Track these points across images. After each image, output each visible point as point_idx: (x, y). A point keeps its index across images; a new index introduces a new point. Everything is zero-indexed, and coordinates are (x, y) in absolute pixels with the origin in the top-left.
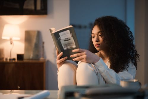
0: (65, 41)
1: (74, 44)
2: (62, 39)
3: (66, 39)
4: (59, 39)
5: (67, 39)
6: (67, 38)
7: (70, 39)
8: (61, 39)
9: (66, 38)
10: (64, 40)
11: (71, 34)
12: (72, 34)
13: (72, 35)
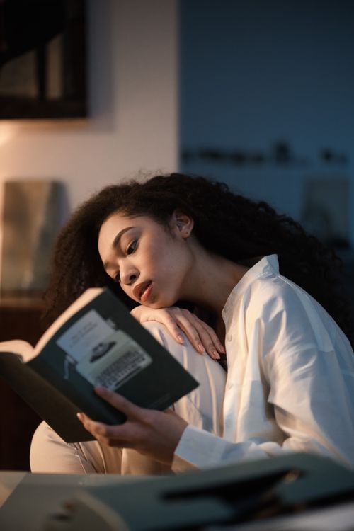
0: (94, 359)
1: (141, 351)
2: (78, 359)
3: (95, 349)
4: (70, 364)
5: (101, 349)
6: (101, 345)
7: (112, 345)
8: (76, 363)
9: (95, 344)
10: (89, 357)
11: (109, 321)
12: (113, 320)
13: (113, 324)
